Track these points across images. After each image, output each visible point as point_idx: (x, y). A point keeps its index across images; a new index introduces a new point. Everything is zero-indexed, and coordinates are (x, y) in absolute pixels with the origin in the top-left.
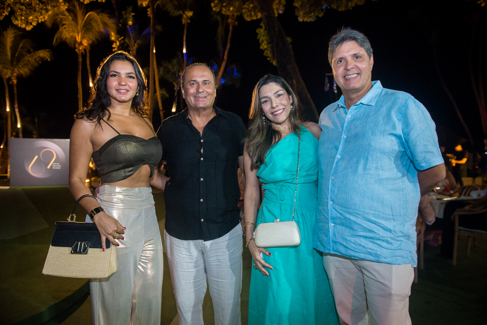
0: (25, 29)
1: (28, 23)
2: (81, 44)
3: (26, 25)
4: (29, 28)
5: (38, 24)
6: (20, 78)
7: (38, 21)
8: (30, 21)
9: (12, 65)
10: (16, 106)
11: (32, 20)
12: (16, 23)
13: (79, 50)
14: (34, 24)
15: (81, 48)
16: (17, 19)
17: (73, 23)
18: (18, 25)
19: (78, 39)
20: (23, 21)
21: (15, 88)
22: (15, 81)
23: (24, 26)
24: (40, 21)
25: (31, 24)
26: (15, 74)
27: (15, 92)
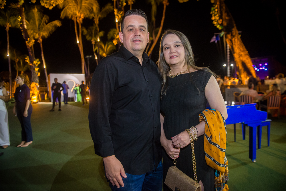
0: (48, 9)
1: (51, 5)
2: (80, 17)
3: (49, 6)
4: (51, 8)
5: (56, 5)
6: (43, 38)
7: (56, 3)
8: (52, 4)
9: (39, 30)
10: (42, 55)
11: (53, 3)
12: (43, 4)
13: (79, 21)
14: (54, 5)
15: (80, 20)
16: (43, 2)
17: (75, 4)
18: (44, 6)
19: (78, 14)
20: (48, 4)
21: (41, 45)
22: (41, 40)
23: (47, 7)
24: (57, 4)
25: (52, 5)
26: (41, 36)
27: (42, 46)
